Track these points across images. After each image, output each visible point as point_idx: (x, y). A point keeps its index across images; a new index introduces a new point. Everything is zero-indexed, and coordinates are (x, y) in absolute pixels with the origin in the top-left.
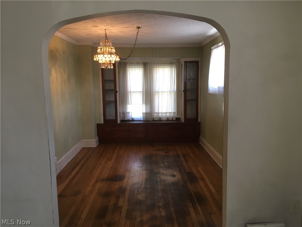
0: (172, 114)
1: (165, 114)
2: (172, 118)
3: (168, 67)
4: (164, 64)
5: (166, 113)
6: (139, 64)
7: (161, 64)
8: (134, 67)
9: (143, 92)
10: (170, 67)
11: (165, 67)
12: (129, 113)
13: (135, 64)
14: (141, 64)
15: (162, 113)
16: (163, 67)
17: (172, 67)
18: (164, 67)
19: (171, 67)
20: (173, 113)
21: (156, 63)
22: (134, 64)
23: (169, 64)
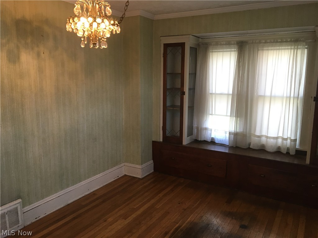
0: (289, 141)
1: (272, 140)
2: (288, 149)
3: (287, 49)
4: (280, 42)
5: (277, 138)
6: (232, 44)
7: (274, 42)
8: (221, 51)
9: (233, 95)
10: (291, 49)
11: (282, 49)
12: (206, 129)
13: (223, 45)
14: (234, 44)
15: (267, 137)
16: (277, 49)
17: (297, 49)
18: (279, 49)
19: (294, 49)
20: (291, 140)
21: (264, 41)
22: (221, 45)
23: (291, 41)
